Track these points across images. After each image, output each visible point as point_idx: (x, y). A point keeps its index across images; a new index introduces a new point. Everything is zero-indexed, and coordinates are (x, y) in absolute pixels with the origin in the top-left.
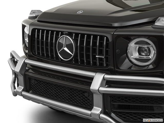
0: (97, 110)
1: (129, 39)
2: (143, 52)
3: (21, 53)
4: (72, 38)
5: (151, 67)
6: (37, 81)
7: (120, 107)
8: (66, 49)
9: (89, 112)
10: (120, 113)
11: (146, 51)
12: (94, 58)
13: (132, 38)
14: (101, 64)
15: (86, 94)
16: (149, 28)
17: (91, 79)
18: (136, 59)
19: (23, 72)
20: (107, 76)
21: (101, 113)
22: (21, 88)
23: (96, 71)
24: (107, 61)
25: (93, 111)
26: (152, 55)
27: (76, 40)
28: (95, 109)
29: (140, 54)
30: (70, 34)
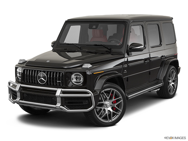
0: (59, 105)
1: (72, 73)
2: (78, 79)
3: (14, 80)
4: (45, 74)
5: (81, 85)
6: (27, 95)
7: (69, 103)
8: (42, 79)
9: (55, 106)
10: (69, 105)
11: (79, 78)
12: (56, 82)
13: (73, 73)
14: (59, 85)
15: (53, 99)
16: (80, 68)
17: (56, 91)
18: (75, 82)
19: (20, 91)
20: (63, 90)
21: (60, 106)
22: (18, 99)
23: (58, 88)
24: (62, 83)
25: (57, 105)
26: (82, 80)
27: (47, 75)
28: (58, 104)
29: (76, 80)
30: (44, 72)
